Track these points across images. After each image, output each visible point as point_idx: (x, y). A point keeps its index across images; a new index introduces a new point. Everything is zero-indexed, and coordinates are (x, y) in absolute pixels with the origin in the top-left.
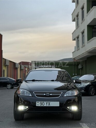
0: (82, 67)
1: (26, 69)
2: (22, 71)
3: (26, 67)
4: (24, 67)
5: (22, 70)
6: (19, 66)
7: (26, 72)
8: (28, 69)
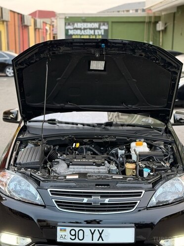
0: (166, 28)
1: (47, 27)
2: (39, 31)
3: (46, 24)
4: (43, 22)
5: (39, 29)
6: (32, 21)
7: (46, 34)
8: (51, 27)
